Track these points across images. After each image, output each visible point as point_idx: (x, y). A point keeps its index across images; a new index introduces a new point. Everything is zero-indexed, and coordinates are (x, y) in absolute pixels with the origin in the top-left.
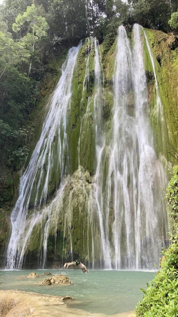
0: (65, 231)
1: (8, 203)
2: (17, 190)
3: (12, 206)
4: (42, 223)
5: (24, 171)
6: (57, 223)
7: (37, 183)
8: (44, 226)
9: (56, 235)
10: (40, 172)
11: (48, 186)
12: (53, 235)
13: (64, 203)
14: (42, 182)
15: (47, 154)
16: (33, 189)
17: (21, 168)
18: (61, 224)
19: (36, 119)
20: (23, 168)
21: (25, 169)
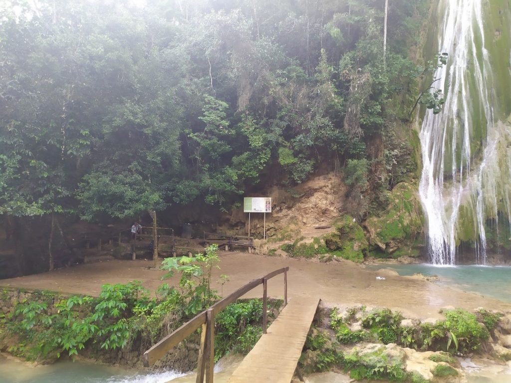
0: (509, 211)
1: (412, 174)
2: (420, 153)
3: (417, 177)
4: (472, 202)
5: (420, 124)
6: (496, 201)
7: (451, 141)
8: (476, 205)
9: (497, 217)
10: (453, 123)
11: (470, 144)
12: (493, 218)
13: (500, 170)
14: (457, 139)
15: (460, 92)
16: (446, 151)
17: (414, 120)
18: (502, 201)
19: (421, 33)
20: (417, 118)
21: (421, 120)
